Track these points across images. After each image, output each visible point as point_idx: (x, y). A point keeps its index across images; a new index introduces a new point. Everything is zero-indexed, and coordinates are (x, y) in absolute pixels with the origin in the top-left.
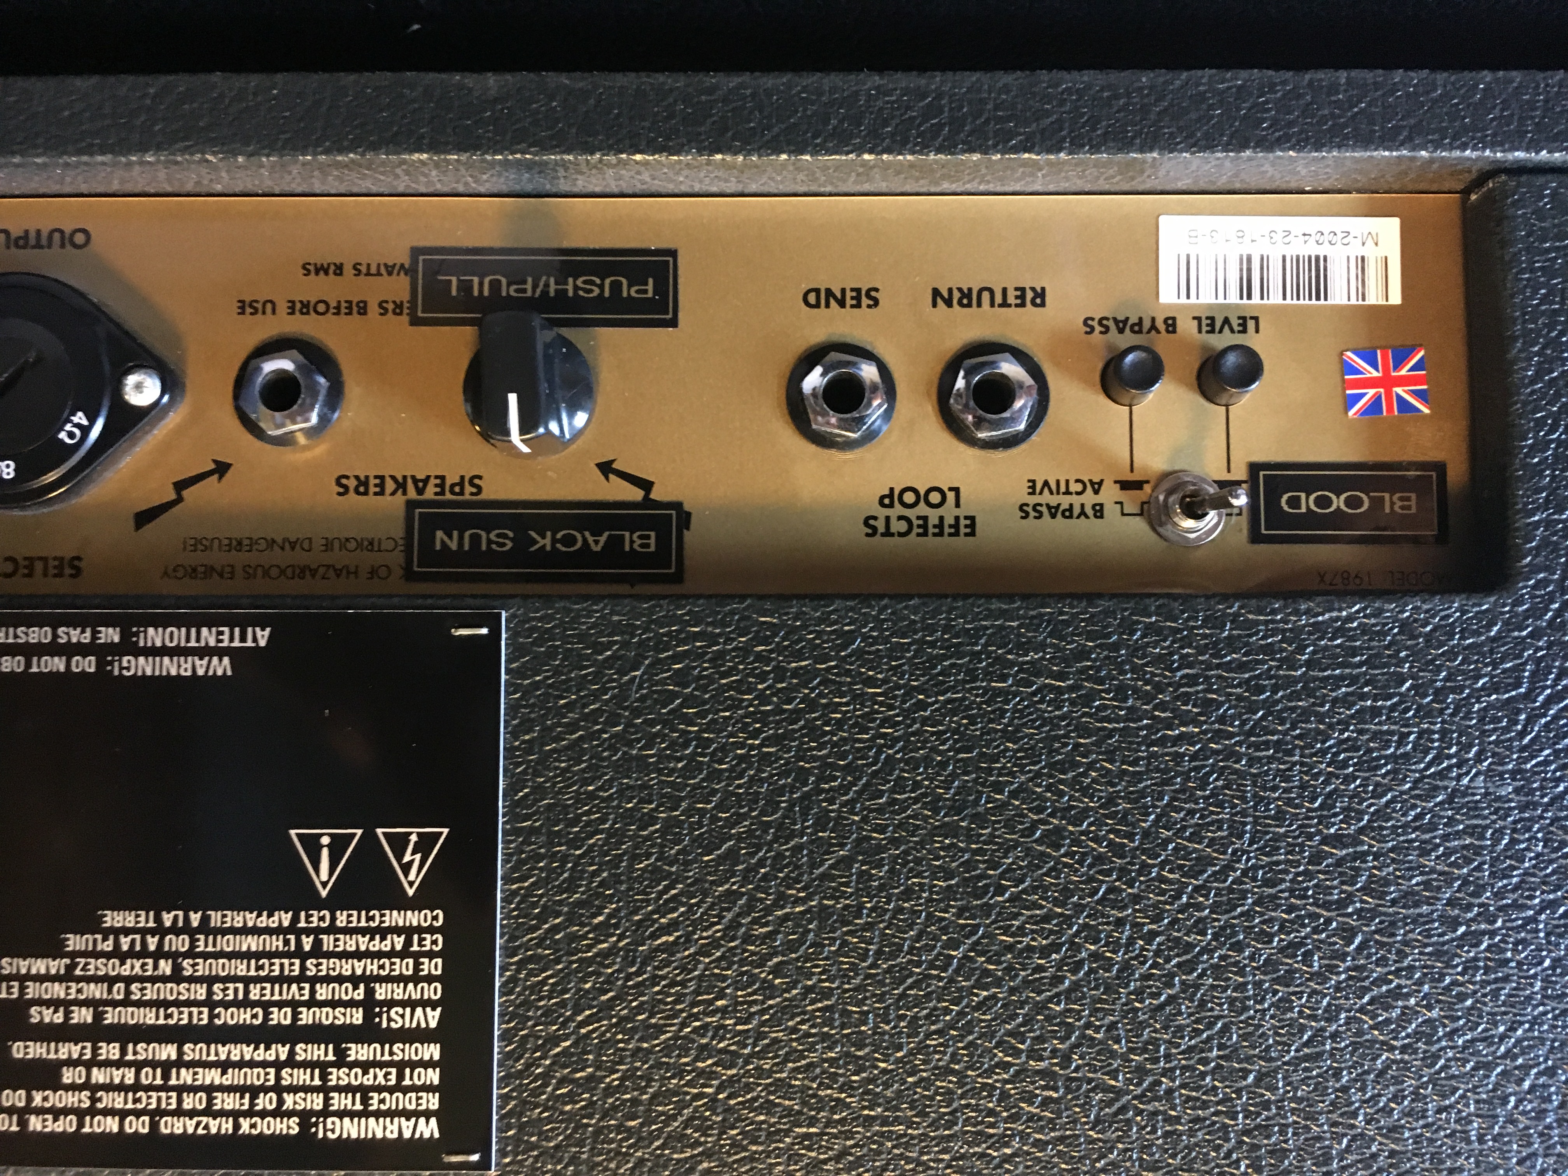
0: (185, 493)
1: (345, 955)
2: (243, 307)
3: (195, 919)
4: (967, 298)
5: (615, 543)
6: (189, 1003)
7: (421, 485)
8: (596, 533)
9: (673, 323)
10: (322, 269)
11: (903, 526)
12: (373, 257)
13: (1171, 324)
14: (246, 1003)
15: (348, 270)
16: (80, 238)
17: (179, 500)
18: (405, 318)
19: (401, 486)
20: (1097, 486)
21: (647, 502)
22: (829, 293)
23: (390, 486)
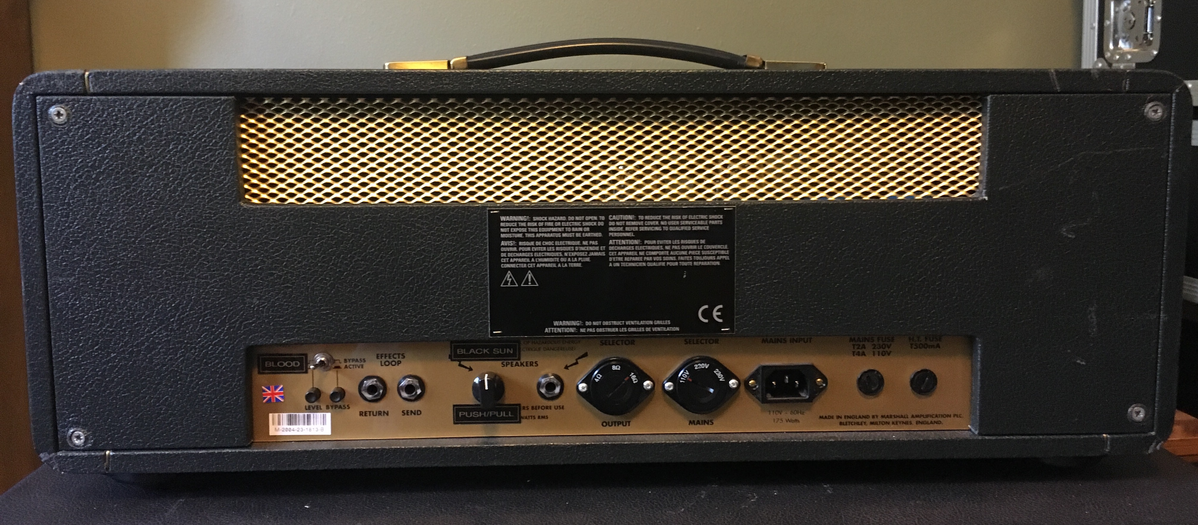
0: (575, 361)
1: (524, 257)
2: (563, 408)
3: (559, 265)
4: (380, 413)
5: (468, 351)
6: (560, 246)
7: (517, 364)
8: (472, 353)
9: (454, 406)
10: (543, 417)
11: (395, 356)
12: (531, 421)
13: (328, 407)
14: (546, 246)
15: (537, 417)
16: (604, 424)
17: (577, 360)
18: (522, 405)
19: (522, 364)
20: (346, 367)
21: (460, 361)
22: (415, 414)
23: (525, 364)
